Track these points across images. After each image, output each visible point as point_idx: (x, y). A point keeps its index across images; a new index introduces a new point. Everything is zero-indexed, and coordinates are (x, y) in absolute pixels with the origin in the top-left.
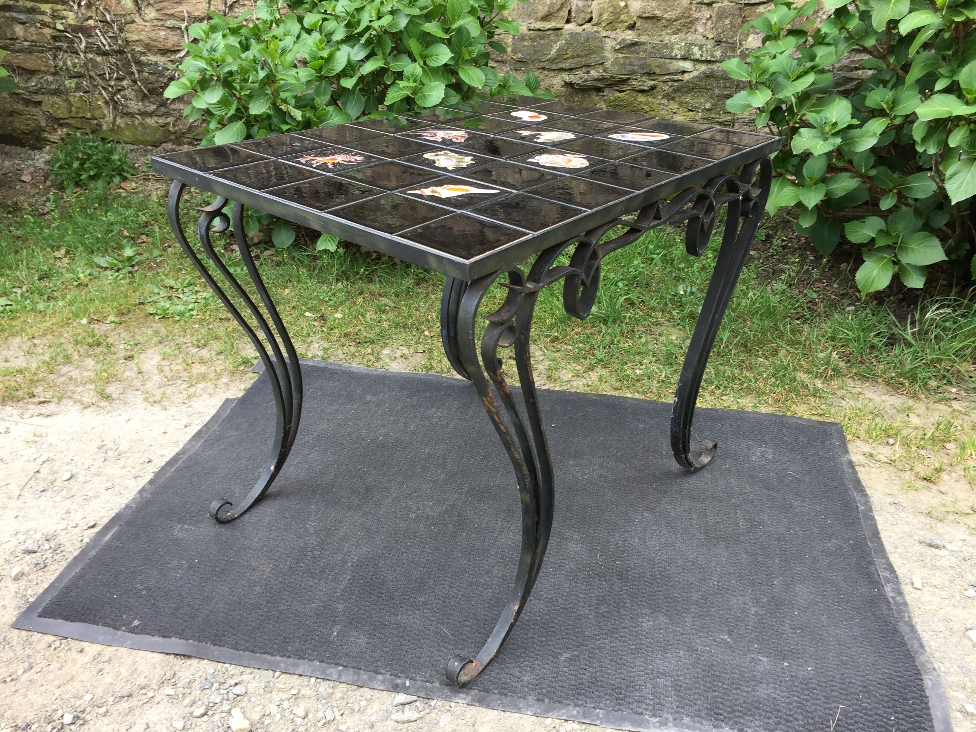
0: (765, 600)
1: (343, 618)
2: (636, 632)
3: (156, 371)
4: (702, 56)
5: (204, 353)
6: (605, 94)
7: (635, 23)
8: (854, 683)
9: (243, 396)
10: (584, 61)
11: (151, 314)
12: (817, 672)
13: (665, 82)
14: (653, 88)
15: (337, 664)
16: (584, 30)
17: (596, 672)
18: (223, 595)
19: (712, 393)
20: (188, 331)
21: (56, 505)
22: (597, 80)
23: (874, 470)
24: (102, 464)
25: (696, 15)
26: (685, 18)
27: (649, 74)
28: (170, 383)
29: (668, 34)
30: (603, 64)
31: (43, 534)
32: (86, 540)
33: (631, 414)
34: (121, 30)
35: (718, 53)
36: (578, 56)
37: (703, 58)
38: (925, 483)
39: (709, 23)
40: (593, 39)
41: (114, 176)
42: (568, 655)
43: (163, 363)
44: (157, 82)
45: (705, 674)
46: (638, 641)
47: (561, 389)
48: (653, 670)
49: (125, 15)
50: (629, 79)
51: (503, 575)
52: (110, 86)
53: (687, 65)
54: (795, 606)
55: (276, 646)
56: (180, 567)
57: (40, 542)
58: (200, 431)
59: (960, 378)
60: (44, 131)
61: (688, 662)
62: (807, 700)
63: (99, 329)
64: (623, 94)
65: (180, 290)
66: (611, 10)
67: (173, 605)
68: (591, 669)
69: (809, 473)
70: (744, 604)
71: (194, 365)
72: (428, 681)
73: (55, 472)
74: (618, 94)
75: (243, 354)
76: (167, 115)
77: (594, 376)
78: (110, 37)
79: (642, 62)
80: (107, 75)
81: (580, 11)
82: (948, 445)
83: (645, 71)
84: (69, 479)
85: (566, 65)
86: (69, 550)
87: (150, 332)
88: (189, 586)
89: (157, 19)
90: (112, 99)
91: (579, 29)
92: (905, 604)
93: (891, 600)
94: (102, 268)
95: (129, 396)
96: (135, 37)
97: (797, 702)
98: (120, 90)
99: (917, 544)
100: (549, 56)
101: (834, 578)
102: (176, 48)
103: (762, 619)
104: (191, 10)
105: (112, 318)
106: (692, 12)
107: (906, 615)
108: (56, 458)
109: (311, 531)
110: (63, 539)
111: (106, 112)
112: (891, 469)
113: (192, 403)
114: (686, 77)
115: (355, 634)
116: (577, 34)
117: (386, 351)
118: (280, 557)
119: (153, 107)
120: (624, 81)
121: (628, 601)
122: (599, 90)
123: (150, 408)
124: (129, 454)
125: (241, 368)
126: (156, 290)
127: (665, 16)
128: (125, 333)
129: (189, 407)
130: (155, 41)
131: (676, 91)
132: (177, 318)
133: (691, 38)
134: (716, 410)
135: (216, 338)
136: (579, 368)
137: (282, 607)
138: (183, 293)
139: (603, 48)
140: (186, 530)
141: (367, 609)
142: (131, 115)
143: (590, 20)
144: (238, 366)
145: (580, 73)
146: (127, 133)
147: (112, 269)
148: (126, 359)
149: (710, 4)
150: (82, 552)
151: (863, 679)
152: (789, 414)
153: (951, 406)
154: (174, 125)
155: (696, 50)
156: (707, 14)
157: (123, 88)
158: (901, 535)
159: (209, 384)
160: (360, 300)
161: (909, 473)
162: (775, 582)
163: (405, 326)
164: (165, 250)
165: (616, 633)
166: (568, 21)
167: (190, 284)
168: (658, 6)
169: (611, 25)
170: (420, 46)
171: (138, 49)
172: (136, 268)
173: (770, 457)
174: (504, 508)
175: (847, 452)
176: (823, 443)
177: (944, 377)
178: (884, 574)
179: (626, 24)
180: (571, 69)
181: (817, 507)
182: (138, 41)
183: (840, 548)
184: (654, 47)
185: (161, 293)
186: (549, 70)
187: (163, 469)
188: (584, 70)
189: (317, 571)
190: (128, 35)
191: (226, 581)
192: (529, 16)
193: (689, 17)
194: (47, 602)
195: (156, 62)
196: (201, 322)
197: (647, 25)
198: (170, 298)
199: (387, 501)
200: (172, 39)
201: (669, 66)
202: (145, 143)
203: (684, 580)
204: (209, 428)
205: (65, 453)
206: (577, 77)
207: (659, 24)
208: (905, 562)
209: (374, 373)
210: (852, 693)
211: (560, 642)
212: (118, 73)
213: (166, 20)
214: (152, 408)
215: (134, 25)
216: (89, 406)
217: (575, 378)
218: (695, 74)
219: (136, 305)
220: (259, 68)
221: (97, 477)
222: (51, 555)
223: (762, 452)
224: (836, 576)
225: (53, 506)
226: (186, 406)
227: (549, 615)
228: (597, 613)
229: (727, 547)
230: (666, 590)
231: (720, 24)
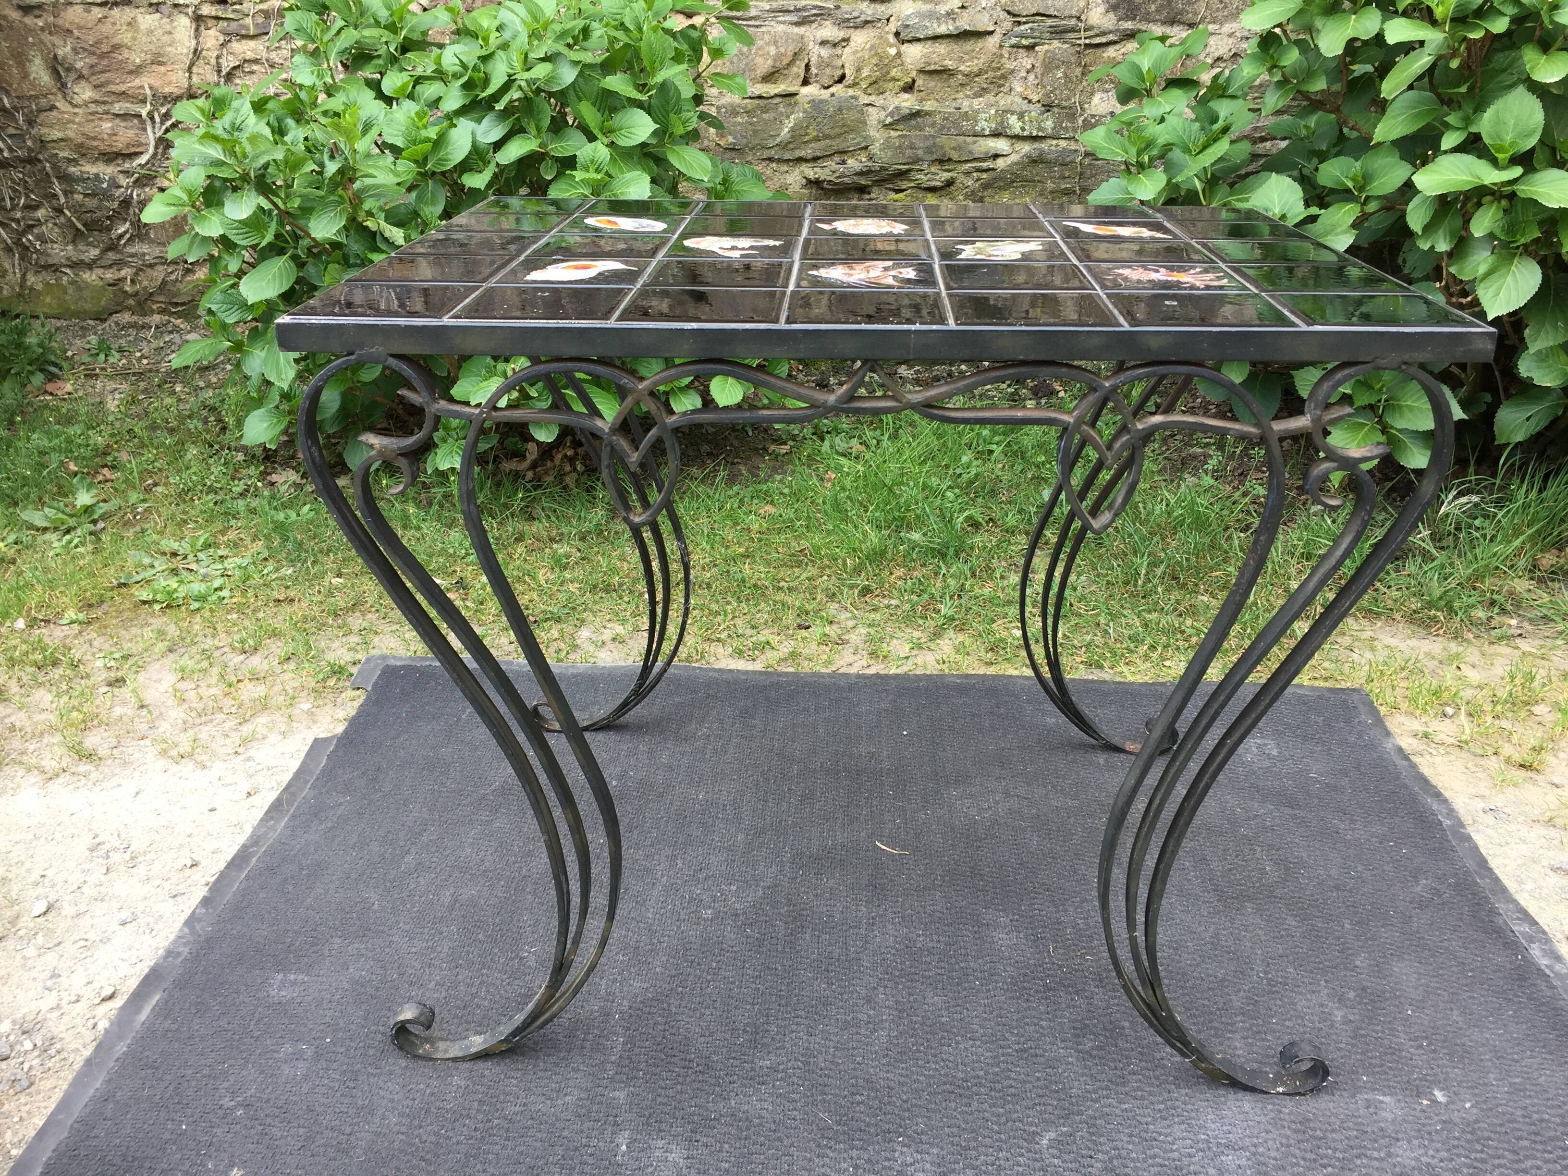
0: (1352, 995)
1: (629, 1116)
3: (170, 702)
4: (1023, 129)
5: (256, 661)
6: (873, 195)
7: (914, 81)
8: (1548, 1121)
9: (346, 732)
10: (837, 144)
11: (144, 602)
12: (1482, 1110)
13: (968, 173)
14: (950, 183)
16: (833, 95)
17: (1111, 1160)
18: (392, 1101)
19: (1146, 658)
20: (219, 626)
21: (30, 963)
22: (860, 174)
23: (1438, 760)
24: (104, 878)
25: (1010, 65)
26: (994, 70)
27: (941, 162)
28: (203, 719)
29: (967, 96)
30: (866, 148)
31: (14, 1022)
32: (103, 1025)
33: (1028, 702)
34: (31, 123)
35: (1049, 124)
36: (827, 137)
37: (1026, 133)
38: (1523, 773)
39: (1031, 77)
40: (849, 109)
41: (32, 373)
42: (1053, 1135)
43: (182, 685)
44: (100, 208)
45: (1300, 1136)
47: (899, 671)
48: (1208, 1142)
49: (37, 97)
50: (910, 170)
51: (897, 1002)
52: (13, 220)
53: (1001, 145)
54: (1402, 1000)
56: (298, 1056)
57: (12, 1038)
58: (279, 800)
59: (1517, 603)
61: (1263, 1119)
62: (1483, 1161)
63: (53, 636)
64: (901, 195)
65: (191, 557)
66: (874, 61)
67: (302, 1131)
68: (1100, 1156)
69: (1345, 773)
70: (1322, 1005)
71: (240, 685)
73: (14, 902)
74: (893, 196)
75: (331, 657)
76: (119, 264)
77: (946, 645)
78: (10, 136)
79: (929, 143)
80: (8, 203)
81: (824, 64)
82: (1536, 709)
83: (935, 157)
84: (45, 913)
85: (807, 152)
86: (73, 1046)
87: (148, 633)
88: (323, 1090)
89: (96, 102)
90: (18, 243)
91: (825, 94)
93: (1548, 972)
94: (38, 530)
95: (130, 751)
96: (57, 134)
97: (1469, 1166)
98: (33, 226)
99: (1551, 873)
100: (778, 140)
101: (1445, 944)
102: (133, 150)
103: (1358, 1028)
104: (157, 83)
105: (71, 614)
106: (1003, 60)
108: (10, 876)
109: (532, 963)
110: (56, 1026)
111: (7, 265)
112: (1464, 754)
113: (252, 753)
114: (1001, 163)
115: (660, 1143)
116: (821, 101)
117: (585, 633)
118: (484, 1017)
119: (94, 252)
120: (902, 175)
121: (1127, 1024)
122: (862, 190)
123: (175, 768)
124: (153, 856)
125: (331, 682)
126: (147, 561)
127: (962, 68)
128: (101, 640)
129: (249, 759)
130: (94, 138)
131: (986, 186)
132: (196, 605)
133: (1004, 101)
134: (1163, 684)
135: (275, 634)
136: (917, 634)
137: (510, 1110)
138: (198, 561)
139: (864, 123)
140: (294, 983)
141: (671, 1093)
142: (55, 268)
143: (842, 78)
144: (324, 680)
145: (831, 164)
146: (48, 300)
147: (56, 529)
148: (110, 684)
149: (1031, 48)
150: (99, 1047)
151: (1561, 1111)
153: (1518, 648)
154: (132, 281)
155: (1013, 120)
156: (1027, 63)
157: (39, 223)
158: (1520, 862)
159: (277, 717)
160: (520, 549)
161: (1494, 758)
162: (1358, 963)
163: (608, 589)
164: (148, 490)
165: (1124, 1084)
166: (805, 82)
167: (207, 546)
168: (949, 53)
169: (876, 85)
170: (599, 115)
171: (63, 154)
172: (101, 525)
173: (1275, 752)
174: (864, 882)
175: (1388, 734)
176: (1348, 721)
177: (1493, 603)
178: (1520, 928)
179: (901, 83)
180: (815, 159)
181: (1378, 829)
182: (62, 140)
183: (1437, 893)
184: (947, 119)
185: (156, 564)
186: (780, 161)
187: (223, 877)
188: (837, 158)
189: (560, 1037)
190: (44, 131)
191: (391, 1073)
193: (999, 69)
194: (49, 1154)
195: (97, 175)
196: (240, 609)
197: (932, 83)
198: (174, 572)
199: (655, 893)
200: (125, 135)
201: (971, 147)
202: (82, 315)
203: (1209, 976)
204: (293, 794)
205: (28, 865)
206: (827, 171)
207: (952, 81)
208: (1543, 904)
209: (571, 671)
210: (1551, 1139)
211: (1031, 1112)
212: (27, 196)
213: (112, 103)
214: (178, 767)
215: (54, 113)
216: (57, 776)
217: (914, 652)
218: (1014, 158)
219: (112, 589)
220: (326, 157)
221: (98, 903)
222: (36, 1062)
223: (1259, 747)
224: (1448, 940)
225: (24, 966)
226: (241, 757)
227: (998, 1065)
228: (1079, 1051)
229: (1258, 910)
230: (1184, 995)
231: (1048, 79)
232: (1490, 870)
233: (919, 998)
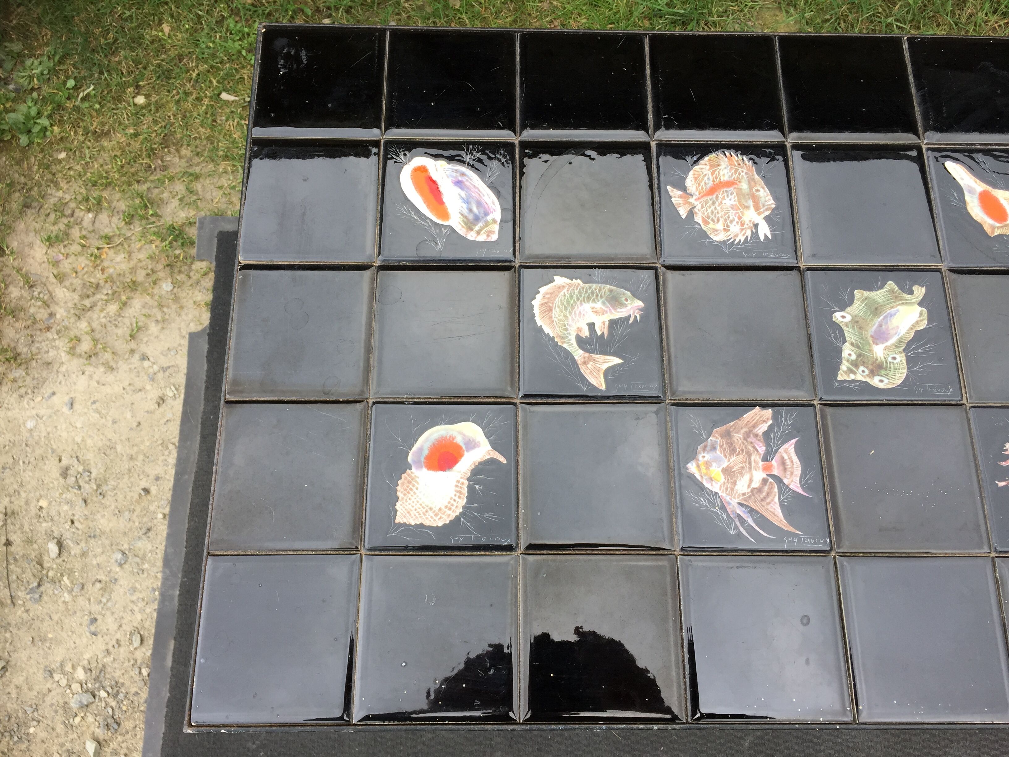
3: (53, 278)
5: (104, 222)
9: (211, 325)
20: (55, 171)
21: (70, 608)
24: (86, 512)
28: (88, 302)
31: (85, 669)
32: (145, 669)
43: (53, 255)
57: (91, 687)
58: (185, 413)
71: (103, 254)
73: (31, 540)
84: (59, 552)
86: (133, 690)
108: (16, 508)
110: (114, 671)
113: (143, 348)
123: (89, 370)
129: (144, 357)
132: (24, 140)
150: (150, 691)
159: (147, 299)
204: (193, 406)
205: (23, 495)
221: (92, 541)
222: (114, 705)
225: (67, 610)
226: (137, 356)
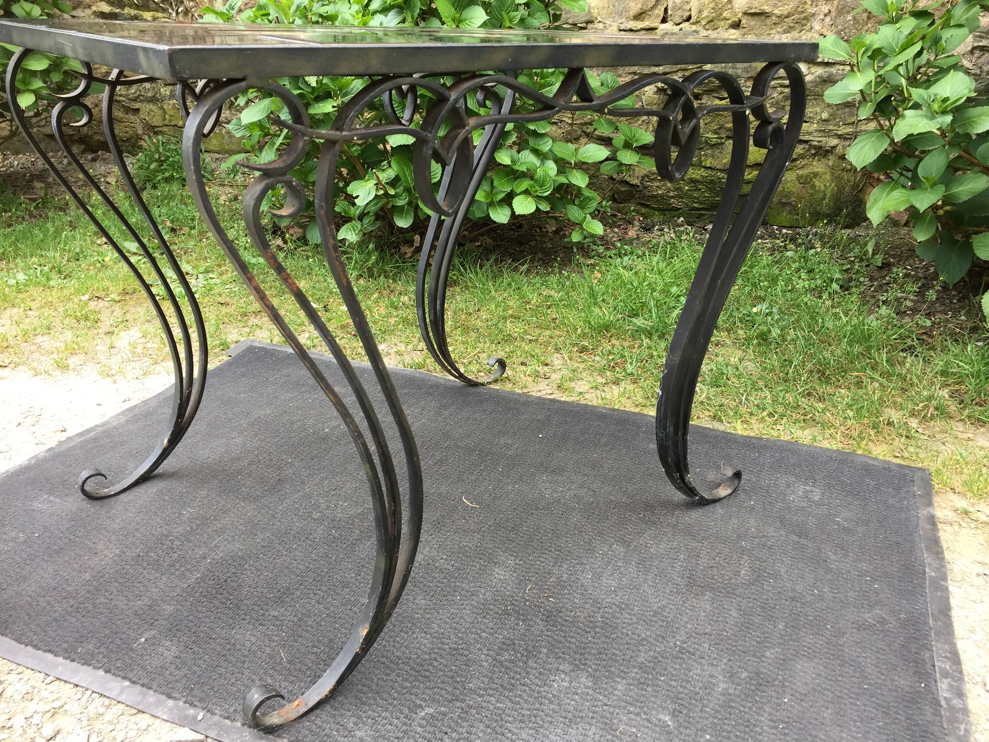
0: (744, 675)
1: (164, 623)
2: (539, 692)
3: (128, 348)
7: (740, 21)
15: (124, 678)
16: (681, 29)
18: (42, 577)
19: (762, 421)
23: (965, 530)
25: (812, 10)
26: (799, 13)
28: (136, 359)
29: (779, 32)
39: (828, 19)
42: (431, 711)
43: (140, 341)
46: (537, 706)
47: (569, 400)
54: (787, 689)
55: (65, 645)
56: (14, 539)
58: (135, 406)
60: (141, 139)
63: (96, 305)
66: (712, 6)
69: (867, 523)
70: (711, 676)
72: (228, 718)
77: (617, 390)
81: (677, 8)
83: (750, 75)
88: (11, 561)
91: (676, 29)
92: (965, 711)
93: (943, 703)
94: (131, 253)
101: (861, 660)
103: (733, 701)
105: (114, 296)
106: (807, 6)
107: (962, 727)
113: (146, 381)
115: (168, 643)
117: (382, 347)
121: (545, 651)
123: (102, 381)
124: (48, 422)
125: (217, 350)
126: (170, 274)
127: (776, 12)
128: (119, 311)
132: (178, 300)
133: (806, 37)
134: (760, 439)
136: (601, 380)
137: (101, 600)
138: (197, 279)
140: (50, 502)
143: (689, 19)
148: (106, 334)
152: (860, 452)
156: (825, 8)
160: (376, 296)
162: (768, 654)
165: (510, 690)
166: (664, 21)
167: (206, 271)
168: (766, 1)
169: (712, 23)
173: (816, 498)
175: (930, 504)
176: (898, 489)
178: (942, 665)
179: (730, 22)
181: (864, 566)
183: (883, 621)
189: (165, 564)
191: (56, 561)
192: (620, 14)
193: (803, 12)
197: (753, 22)
199: (296, 496)
203: (634, 634)
204: (146, 405)
207: (769, 22)
211: (428, 691)
216: (40, 374)
217: (592, 391)
218: (809, 78)
223: (806, 492)
224: (866, 657)
226: (137, 381)
227: (430, 654)
228: (495, 659)
229: (713, 599)
230: (604, 642)
231: (840, 21)
232: (949, 617)
233: (411, 598)
